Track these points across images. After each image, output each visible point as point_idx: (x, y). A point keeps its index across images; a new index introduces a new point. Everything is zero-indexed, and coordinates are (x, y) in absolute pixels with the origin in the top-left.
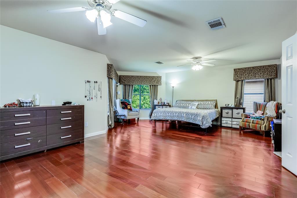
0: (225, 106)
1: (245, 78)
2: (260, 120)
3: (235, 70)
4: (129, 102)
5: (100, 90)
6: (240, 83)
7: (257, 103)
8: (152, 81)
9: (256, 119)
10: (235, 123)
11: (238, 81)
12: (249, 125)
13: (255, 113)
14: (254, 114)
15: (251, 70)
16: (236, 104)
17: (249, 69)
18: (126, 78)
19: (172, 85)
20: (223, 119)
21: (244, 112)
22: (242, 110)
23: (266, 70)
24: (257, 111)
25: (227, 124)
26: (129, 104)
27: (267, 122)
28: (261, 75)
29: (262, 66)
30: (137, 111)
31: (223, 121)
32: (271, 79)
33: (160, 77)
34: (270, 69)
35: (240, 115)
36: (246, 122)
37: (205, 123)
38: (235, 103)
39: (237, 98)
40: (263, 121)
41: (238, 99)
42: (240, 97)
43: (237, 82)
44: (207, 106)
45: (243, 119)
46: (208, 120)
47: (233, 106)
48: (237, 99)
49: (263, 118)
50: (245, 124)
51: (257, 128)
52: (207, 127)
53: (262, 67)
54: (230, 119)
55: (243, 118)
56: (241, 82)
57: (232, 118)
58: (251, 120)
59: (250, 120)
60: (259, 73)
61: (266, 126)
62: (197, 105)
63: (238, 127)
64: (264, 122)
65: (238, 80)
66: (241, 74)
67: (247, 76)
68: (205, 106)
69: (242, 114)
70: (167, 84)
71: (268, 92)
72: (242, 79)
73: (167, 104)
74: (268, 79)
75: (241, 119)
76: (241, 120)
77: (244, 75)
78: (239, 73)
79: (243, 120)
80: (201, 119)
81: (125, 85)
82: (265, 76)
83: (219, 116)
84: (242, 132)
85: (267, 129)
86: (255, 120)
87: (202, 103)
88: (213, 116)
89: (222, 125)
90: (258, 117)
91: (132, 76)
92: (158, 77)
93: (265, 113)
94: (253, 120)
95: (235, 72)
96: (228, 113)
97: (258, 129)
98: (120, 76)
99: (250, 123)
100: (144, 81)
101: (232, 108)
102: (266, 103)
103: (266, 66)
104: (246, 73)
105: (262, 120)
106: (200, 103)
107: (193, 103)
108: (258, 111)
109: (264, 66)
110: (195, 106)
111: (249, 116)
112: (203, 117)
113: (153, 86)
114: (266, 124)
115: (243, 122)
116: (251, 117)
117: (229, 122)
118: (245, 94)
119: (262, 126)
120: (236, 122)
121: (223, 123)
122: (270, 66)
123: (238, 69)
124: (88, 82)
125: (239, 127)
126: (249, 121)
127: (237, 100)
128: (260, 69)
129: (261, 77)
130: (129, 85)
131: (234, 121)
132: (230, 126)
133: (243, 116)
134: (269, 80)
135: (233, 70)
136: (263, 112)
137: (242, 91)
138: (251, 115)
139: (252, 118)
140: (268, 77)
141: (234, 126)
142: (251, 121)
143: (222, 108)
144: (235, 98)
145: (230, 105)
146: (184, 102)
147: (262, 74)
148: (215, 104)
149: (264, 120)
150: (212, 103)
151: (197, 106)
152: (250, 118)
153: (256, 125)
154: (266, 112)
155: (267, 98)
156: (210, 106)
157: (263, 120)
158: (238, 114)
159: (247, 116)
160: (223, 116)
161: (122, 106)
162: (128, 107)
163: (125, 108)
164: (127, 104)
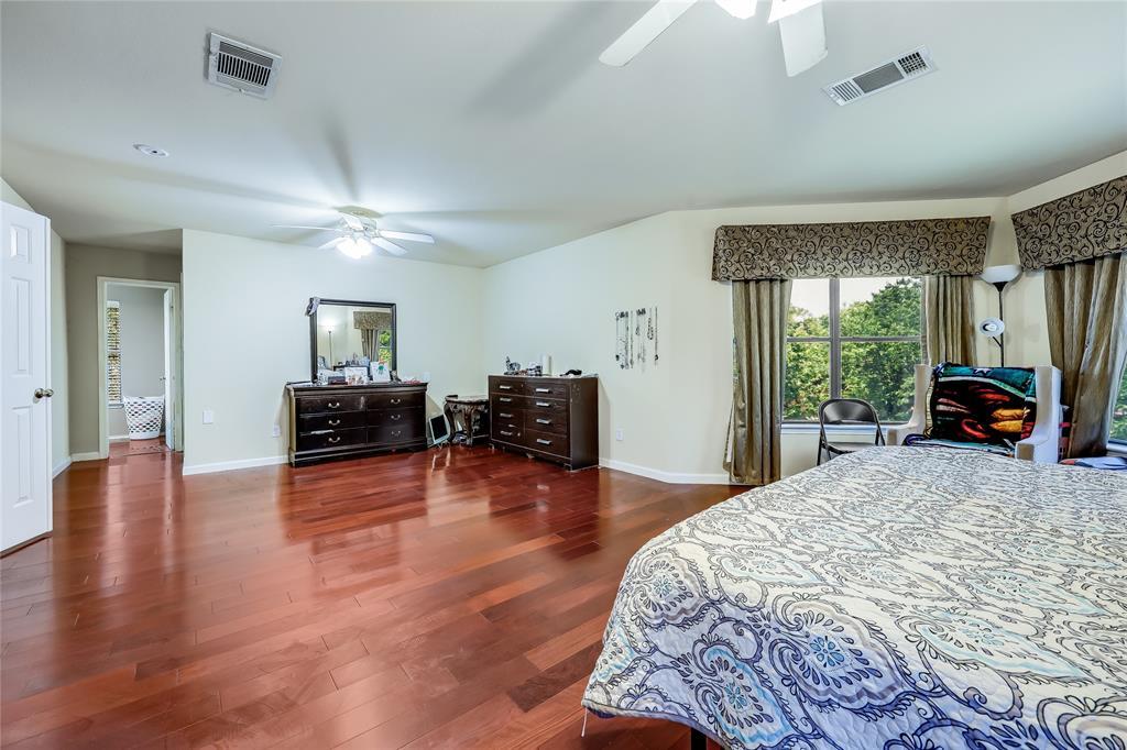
4: (1024, 386)
5: (651, 334)
18: (1051, 220)
26: (1016, 403)
91: (1096, 191)
124: (622, 315)
161: (941, 408)
162: (997, 420)
163: (967, 424)
164: (996, 397)
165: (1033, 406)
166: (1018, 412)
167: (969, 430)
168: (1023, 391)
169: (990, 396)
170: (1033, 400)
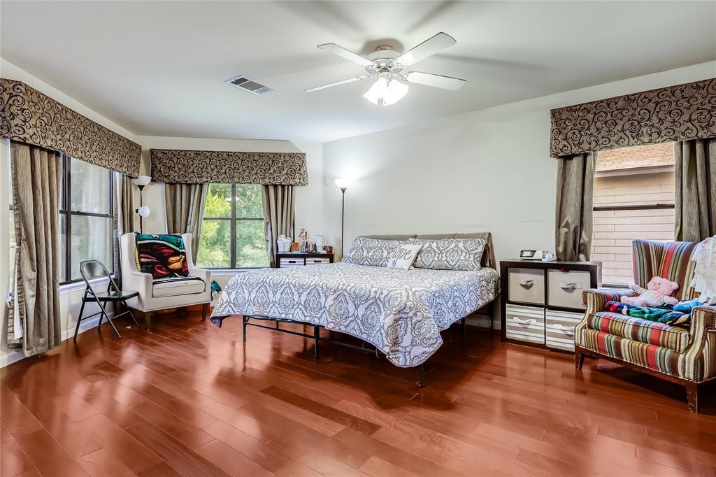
0: (518, 259)
1: (594, 144)
2: (669, 328)
3: (554, 113)
4: (179, 244)
6: (575, 164)
7: (647, 246)
8: (272, 171)
9: (648, 319)
10: (556, 329)
11: (567, 158)
12: (617, 345)
13: (640, 290)
14: (636, 295)
15: (621, 110)
16: (561, 249)
17: (612, 105)
18: (175, 160)
19: (340, 184)
20: (510, 310)
21: (594, 284)
22: (586, 276)
23: (686, 104)
24: (649, 279)
25: (525, 329)
26: (177, 253)
27: (704, 338)
28: (662, 127)
29: (665, 89)
30: (199, 279)
31: (512, 317)
32: (706, 142)
33: (301, 157)
34: (700, 100)
35: (578, 294)
36: (605, 330)
37: (406, 341)
38: (558, 244)
39: (567, 225)
40: (684, 334)
41: (569, 229)
42: (577, 223)
43: (565, 164)
44: (453, 260)
45: (591, 316)
46: (423, 331)
47: (550, 258)
48: (565, 230)
49: (684, 317)
50: (601, 341)
51: (656, 368)
52: (416, 363)
53: (669, 92)
54: (539, 313)
55: (589, 311)
56: (580, 159)
57: (546, 306)
58: (627, 322)
59: (624, 323)
60: (654, 118)
61: (700, 359)
62: (413, 255)
63: (569, 345)
64: (692, 338)
65: (568, 152)
66: (579, 127)
67: (603, 133)
68: (445, 258)
69: (585, 294)
70: (326, 179)
71: (695, 198)
72: (585, 146)
73: (325, 252)
74: (692, 144)
75: (583, 311)
76: (581, 316)
77: (593, 129)
78: (570, 125)
79: (590, 321)
80: (389, 321)
81: (173, 184)
82: (683, 129)
83: (496, 299)
84: (586, 371)
85: (706, 374)
86: (644, 322)
87: (434, 245)
88: (460, 304)
89: (508, 336)
90: (657, 311)
91: (197, 153)
92: (291, 155)
93: (686, 291)
94: (636, 326)
95: (556, 122)
96: (532, 285)
97: (663, 369)
98: (152, 151)
99: (621, 336)
100: (241, 170)
101: (545, 268)
102: (685, 244)
103: (683, 88)
104: (599, 125)
105: (680, 325)
106: (427, 245)
107: (404, 247)
108: (656, 279)
109: (673, 90)
110: (408, 256)
111: (617, 304)
112: (401, 315)
113: (275, 186)
114: (702, 346)
115: (590, 327)
116: (625, 310)
117: (534, 322)
118: (595, 209)
119: (681, 357)
120: (560, 326)
121: (513, 328)
122: (702, 85)
123: (567, 108)
125: (573, 346)
126: (618, 327)
127: (567, 233)
128: (657, 103)
129: (663, 134)
130: (189, 185)
131: (553, 322)
132: (538, 339)
133: (590, 302)
134: (698, 147)
135: (549, 115)
136: (675, 285)
137: (586, 197)
138: (624, 299)
139: (628, 313)
140: (692, 136)
141: (552, 342)
142: (628, 330)
143: (507, 267)
144: (559, 226)
145: (538, 255)
146: (375, 243)
147: (667, 124)
148: (480, 249)
149: (688, 329)
150: (471, 244)
151: (413, 257)
152: (620, 312)
153: (652, 348)
154: (691, 285)
155: (690, 224)
156: (462, 258)
157: (686, 326)
158: (570, 289)
159: (607, 304)
160: (512, 298)
161: (143, 260)
162: (171, 264)
163: (158, 268)
164: (169, 251)
165: (184, 254)
166: (178, 258)
167: (160, 271)
168: (178, 247)
169: (165, 250)
170: (183, 250)
